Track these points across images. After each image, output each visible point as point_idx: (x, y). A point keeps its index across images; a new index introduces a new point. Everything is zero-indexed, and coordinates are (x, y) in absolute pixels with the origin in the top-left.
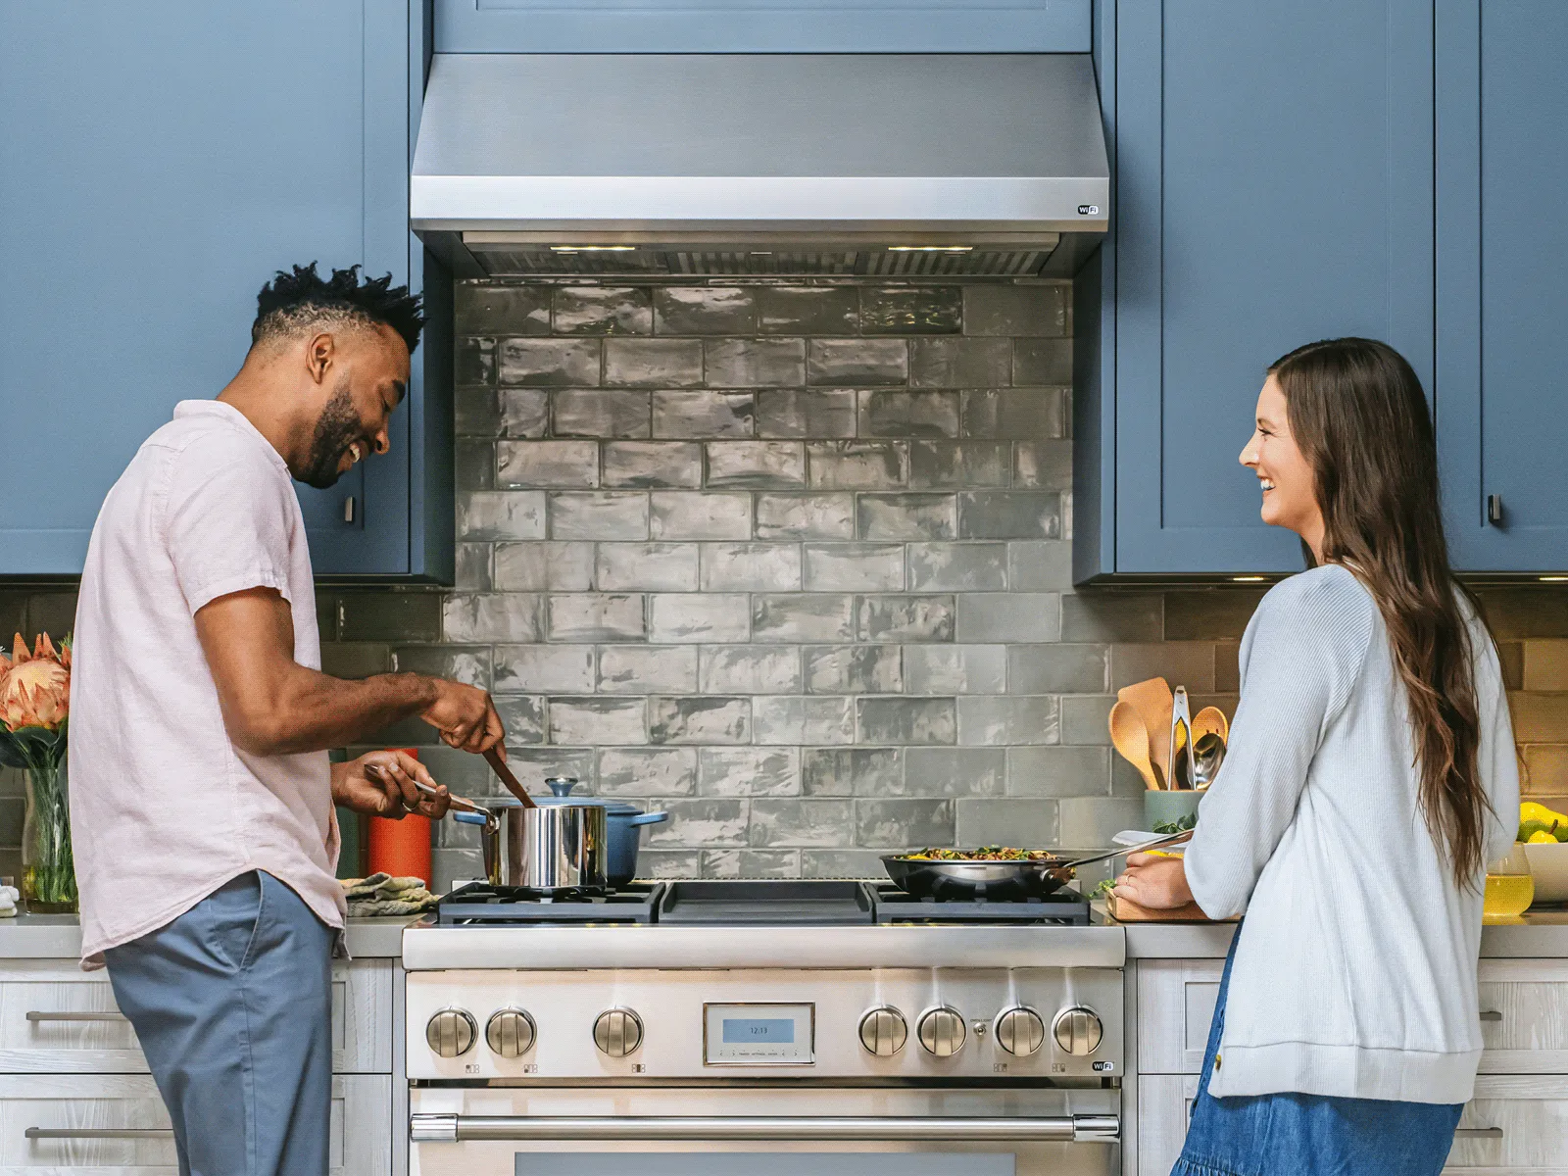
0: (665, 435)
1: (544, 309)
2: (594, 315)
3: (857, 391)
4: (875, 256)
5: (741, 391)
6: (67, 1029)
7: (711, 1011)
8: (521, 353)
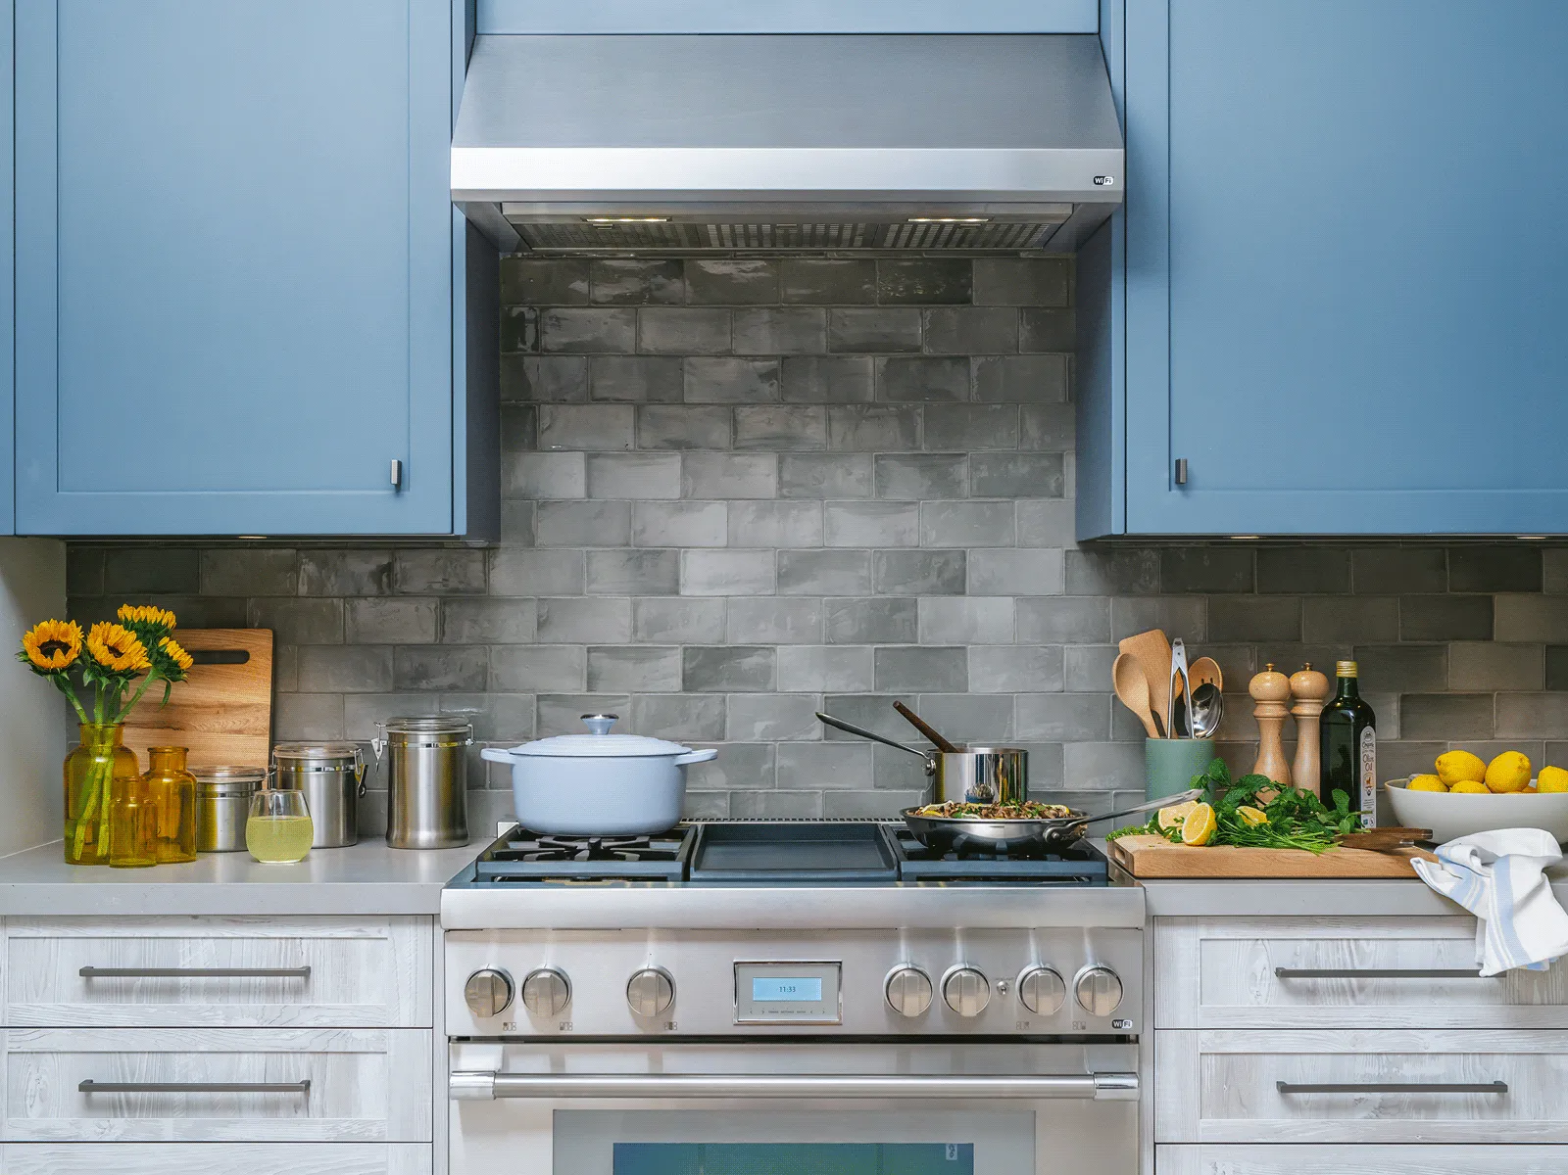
0: (695, 400)
1: (584, 281)
2: (631, 286)
3: (874, 357)
4: (895, 227)
5: (766, 358)
6: (121, 984)
7: (741, 970)
8: (563, 322)
